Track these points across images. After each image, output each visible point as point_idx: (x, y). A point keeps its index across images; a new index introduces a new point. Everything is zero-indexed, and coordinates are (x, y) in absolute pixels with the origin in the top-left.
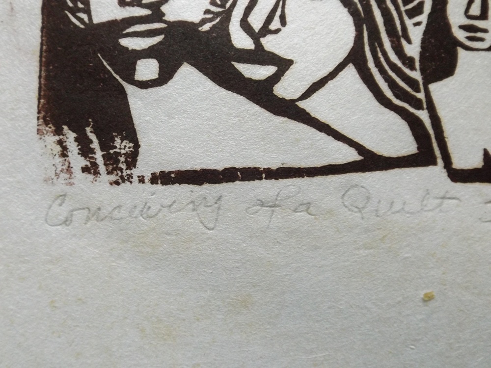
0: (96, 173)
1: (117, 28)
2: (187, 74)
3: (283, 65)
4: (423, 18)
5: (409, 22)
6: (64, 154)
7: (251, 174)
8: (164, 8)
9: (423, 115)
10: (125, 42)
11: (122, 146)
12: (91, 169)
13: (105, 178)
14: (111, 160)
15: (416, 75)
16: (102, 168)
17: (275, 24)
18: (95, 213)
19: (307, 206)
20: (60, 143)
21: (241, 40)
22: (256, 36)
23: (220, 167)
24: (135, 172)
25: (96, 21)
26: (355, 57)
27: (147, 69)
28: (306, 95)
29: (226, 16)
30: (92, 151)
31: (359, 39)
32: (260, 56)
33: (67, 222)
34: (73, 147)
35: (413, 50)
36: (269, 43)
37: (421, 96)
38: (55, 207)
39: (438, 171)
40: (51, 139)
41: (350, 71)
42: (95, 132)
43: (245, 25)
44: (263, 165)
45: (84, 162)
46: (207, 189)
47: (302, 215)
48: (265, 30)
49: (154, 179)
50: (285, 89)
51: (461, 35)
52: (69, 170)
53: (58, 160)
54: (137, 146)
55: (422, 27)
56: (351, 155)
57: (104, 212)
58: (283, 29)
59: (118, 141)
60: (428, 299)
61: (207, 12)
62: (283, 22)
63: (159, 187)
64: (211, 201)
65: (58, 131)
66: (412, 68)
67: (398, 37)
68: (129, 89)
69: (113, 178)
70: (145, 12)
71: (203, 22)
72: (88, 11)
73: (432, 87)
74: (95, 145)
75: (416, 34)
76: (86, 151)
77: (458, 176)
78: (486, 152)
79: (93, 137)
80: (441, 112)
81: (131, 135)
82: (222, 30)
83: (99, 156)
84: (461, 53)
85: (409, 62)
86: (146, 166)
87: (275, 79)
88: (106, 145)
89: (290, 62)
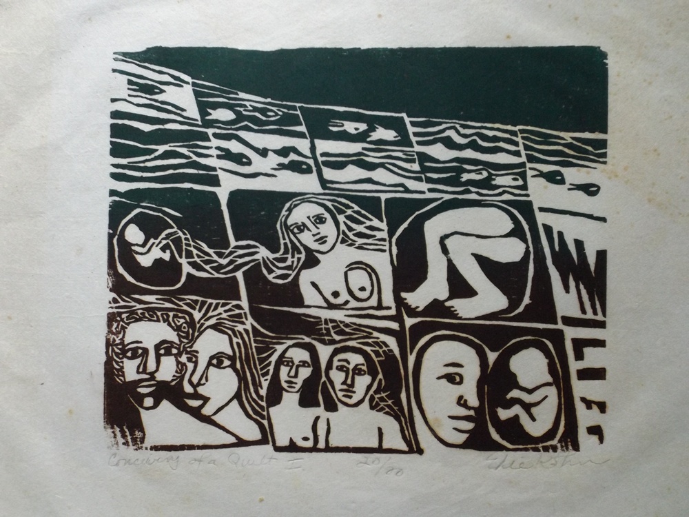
0: (128, 445)
1: (136, 383)
2: (165, 404)
3: (206, 400)
4: (269, 377)
5: (262, 379)
6: (115, 437)
7: (191, 447)
8: (156, 375)
9: (265, 422)
10: (140, 390)
11: (138, 434)
12: (126, 444)
13: (132, 447)
14: (134, 440)
15: (264, 404)
16: (130, 443)
17: (203, 381)
18: (128, 462)
19: (214, 462)
20: (113, 432)
21: (188, 389)
22: (194, 387)
23: (178, 444)
24: (144, 445)
25: (127, 380)
26: (237, 396)
27: (149, 402)
28: (215, 413)
29: (182, 378)
30: (126, 436)
31: (239, 388)
32: (196, 396)
33: (117, 464)
34: (119, 435)
35: (263, 392)
36: (201, 390)
37: (265, 413)
38: (112, 459)
39: (269, 447)
40: (110, 431)
41: (235, 402)
42: (127, 428)
43: (190, 382)
44: (196, 444)
45: (123, 441)
46: (173, 453)
47: (212, 465)
48: (199, 384)
49: (152, 448)
50: (207, 411)
51: (285, 385)
52: (117, 443)
53: (113, 439)
54: (144, 435)
55: (268, 382)
56: (233, 440)
57: (132, 461)
58: (207, 383)
59: (137, 432)
60: (262, 500)
61: (174, 376)
62: (207, 380)
63: (153, 452)
64: (175, 458)
65: (112, 428)
66: (262, 401)
67: (257, 386)
68: (142, 411)
69: (135, 447)
70: (147, 376)
71: (173, 380)
72: (123, 376)
74: (128, 433)
75: (265, 384)
76: (124, 436)
77: (278, 449)
78: (291, 439)
79: (126, 430)
80: (273, 421)
81: (142, 430)
82: (180, 384)
83: (129, 438)
84: (284, 393)
85: (261, 398)
86: (148, 442)
87: (202, 406)
88: (132, 434)
89: (209, 399)
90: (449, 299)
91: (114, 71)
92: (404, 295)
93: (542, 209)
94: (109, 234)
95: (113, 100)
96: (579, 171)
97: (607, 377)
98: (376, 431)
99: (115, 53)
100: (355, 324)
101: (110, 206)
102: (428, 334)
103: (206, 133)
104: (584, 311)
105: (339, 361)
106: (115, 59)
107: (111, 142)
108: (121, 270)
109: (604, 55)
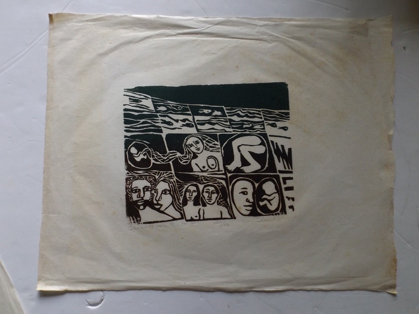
0: (135, 223)
1: (137, 201)
2: (147, 208)
3: (161, 205)
4: (183, 196)
5: (180, 197)
6: (130, 220)
7: (157, 222)
8: (144, 198)
9: (182, 212)
10: (138, 203)
11: (139, 219)
12: (134, 222)
13: (136, 223)
14: (137, 221)
15: (181, 206)
16: (136, 222)
17: (160, 199)
18: (135, 228)
19: (165, 226)
20: (130, 219)
21: (155, 202)
22: (157, 201)
23: (153, 221)
24: (141, 222)
25: (134, 200)
26: (172, 204)
27: (142, 207)
28: (165, 210)
29: (153, 198)
30: (134, 220)
31: (173, 201)
32: (158, 204)
33: (131, 230)
34: (132, 219)
35: (181, 202)
36: (159, 202)
37: (182, 209)
38: (130, 228)
39: (184, 220)
40: (129, 218)
41: (171, 206)
42: (135, 217)
43: (156, 200)
44: (159, 221)
45: (133, 221)
46: (151, 224)
47: (164, 227)
48: (159, 200)
49: (144, 223)
50: (162, 209)
51: (188, 199)
52: (131, 222)
53: (130, 221)
54: (141, 219)
55: (182, 198)
56: (172, 218)
57: (137, 228)
58: (162, 200)
59: (138, 218)
60: (182, 238)
61: (150, 198)
62: (161, 199)
63: (144, 224)
64: (152, 226)
65: (129, 217)
66: (181, 205)
67: (179, 199)
68: (139, 210)
69: (138, 223)
70: (141, 199)
71: (150, 200)
72: (132, 199)
73: (184, 207)
74: (135, 219)
75: (181, 199)
76: (133, 220)
77: (187, 221)
78: (191, 217)
79: (134, 218)
80: (185, 211)
81: (140, 217)
82: (152, 200)
83: (135, 220)
84: (188, 202)
85: (180, 204)
86: (142, 221)
87: (160, 208)
88: (136, 219)
89: (162, 205)
90: (242, 167)
91: (124, 95)
92: (227, 166)
93: (270, 136)
94: (125, 150)
95: (124, 105)
96: (281, 123)
97: (294, 189)
98: (220, 212)
99: (124, 89)
100: (211, 177)
101: (125, 141)
102: (235, 179)
103: (157, 115)
104: (285, 168)
105: (206, 189)
106: (124, 91)
107: (124, 119)
108: (129, 163)
109: (287, 85)
